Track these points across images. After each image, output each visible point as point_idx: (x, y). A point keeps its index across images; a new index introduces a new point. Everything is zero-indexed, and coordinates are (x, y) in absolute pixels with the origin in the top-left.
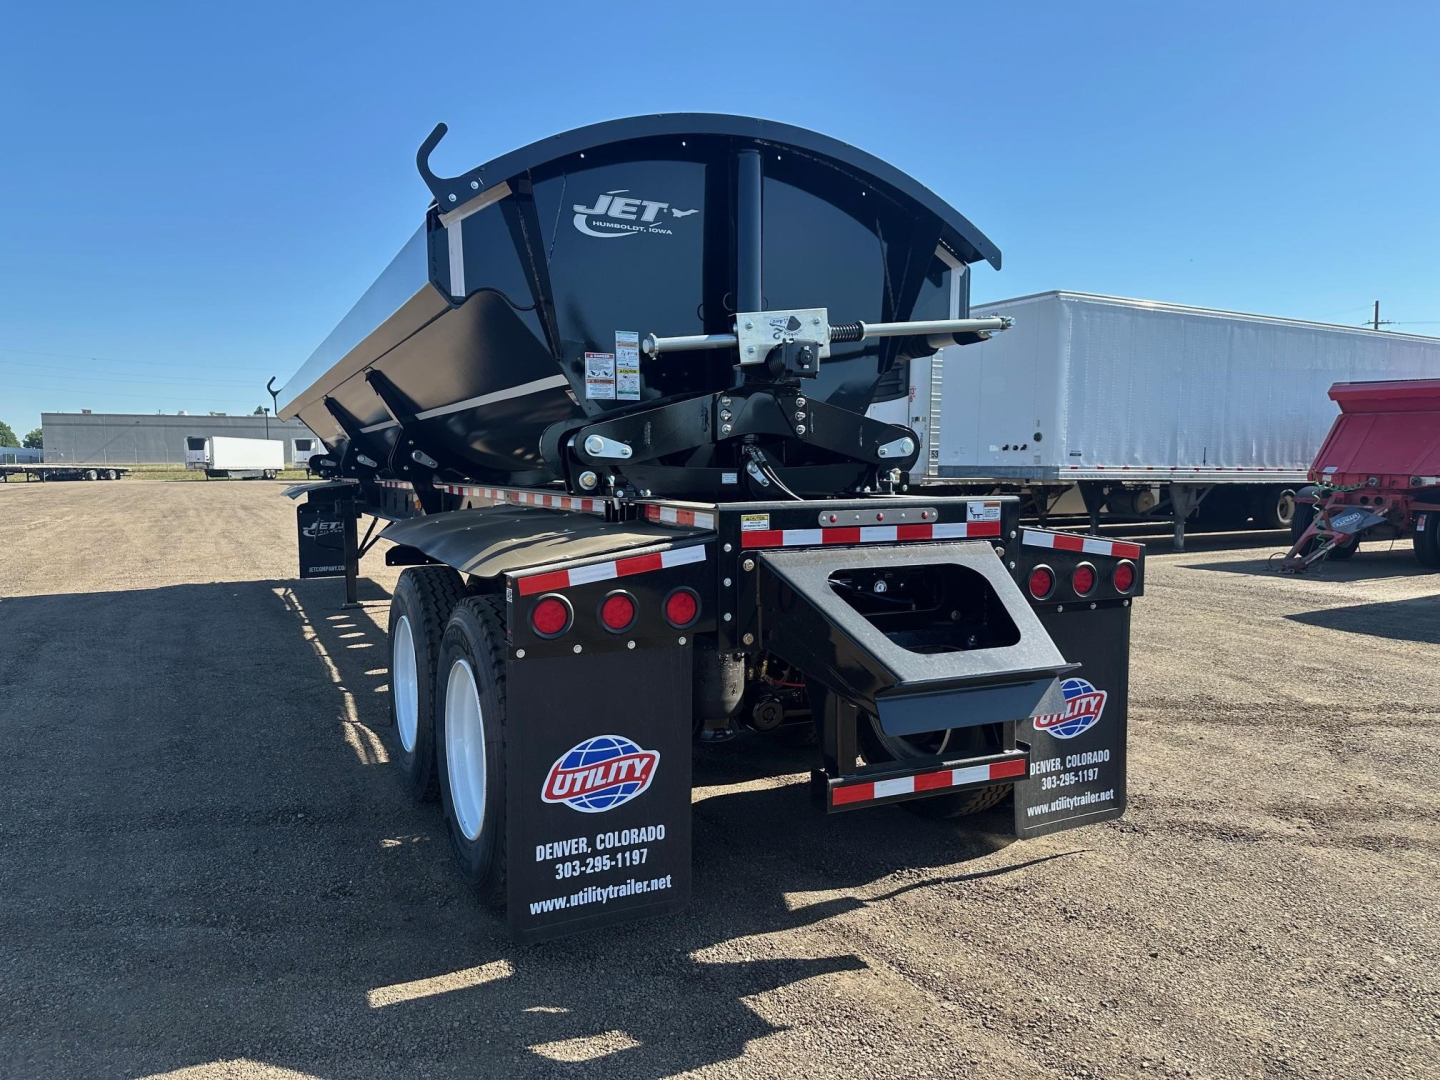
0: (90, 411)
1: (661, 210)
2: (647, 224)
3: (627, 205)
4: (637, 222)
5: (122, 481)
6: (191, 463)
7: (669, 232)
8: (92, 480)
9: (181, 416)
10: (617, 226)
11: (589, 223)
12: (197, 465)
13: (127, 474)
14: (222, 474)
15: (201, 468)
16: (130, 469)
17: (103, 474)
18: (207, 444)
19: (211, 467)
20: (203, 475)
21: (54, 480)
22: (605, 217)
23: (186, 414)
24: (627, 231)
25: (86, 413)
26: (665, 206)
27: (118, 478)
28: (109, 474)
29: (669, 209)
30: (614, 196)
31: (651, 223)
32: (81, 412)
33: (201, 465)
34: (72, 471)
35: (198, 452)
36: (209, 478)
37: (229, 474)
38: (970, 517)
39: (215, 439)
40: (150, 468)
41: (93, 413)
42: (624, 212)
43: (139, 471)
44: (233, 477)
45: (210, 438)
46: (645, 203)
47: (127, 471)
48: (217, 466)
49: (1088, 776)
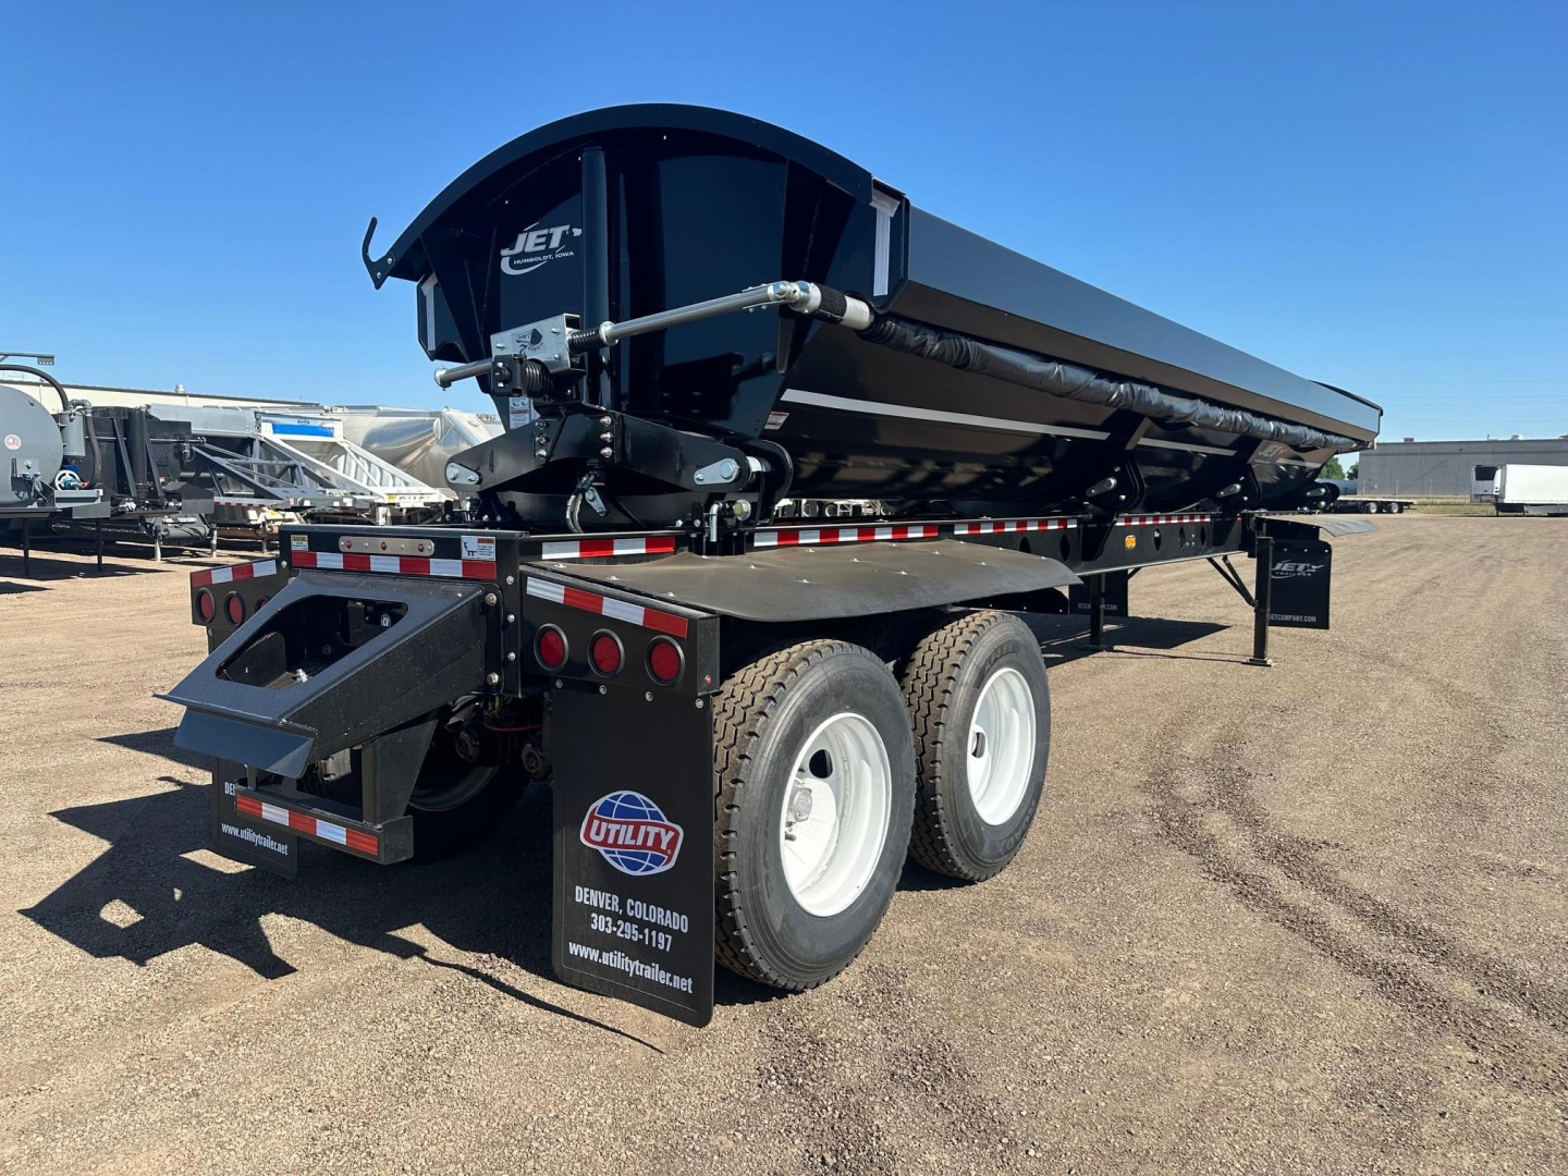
0: (1412, 439)
1: (564, 232)
2: (553, 251)
3: (539, 237)
4: (547, 252)
5: (1404, 515)
6: (1476, 496)
7: (572, 253)
8: (1371, 513)
9: (1514, 441)
10: (531, 260)
11: (513, 266)
12: (1483, 498)
13: (1412, 507)
14: (1517, 509)
15: (1488, 501)
16: (1415, 501)
17: (1384, 507)
18: (1498, 473)
19: (1500, 501)
20: (1492, 509)
21: (1336, 512)
22: (523, 255)
23: (1521, 438)
24: (539, 262)
25: (1409, 442)
26: (567, 227)
27: (1400, 511)
28: (1390, 507)
29: (570, 230)
30: (528, 231)
31: (557, 249)
32: (1403, 441)
33: (1489, 498)
34: (1350, 504)
35: (1486, 482)
36: (1500, 513)
37: (1526, 509)
38: (465, 554)
39: (1511, 468)
40: (1445, 501)
41: (1415, 441)
42: (536, 245)
43: (1432, 504)
44: (1531, 513)
45: (1503, 466)
46: (552, 230)
47: (1412, 503)
48: (1509, 499)
49: (657, 942)
